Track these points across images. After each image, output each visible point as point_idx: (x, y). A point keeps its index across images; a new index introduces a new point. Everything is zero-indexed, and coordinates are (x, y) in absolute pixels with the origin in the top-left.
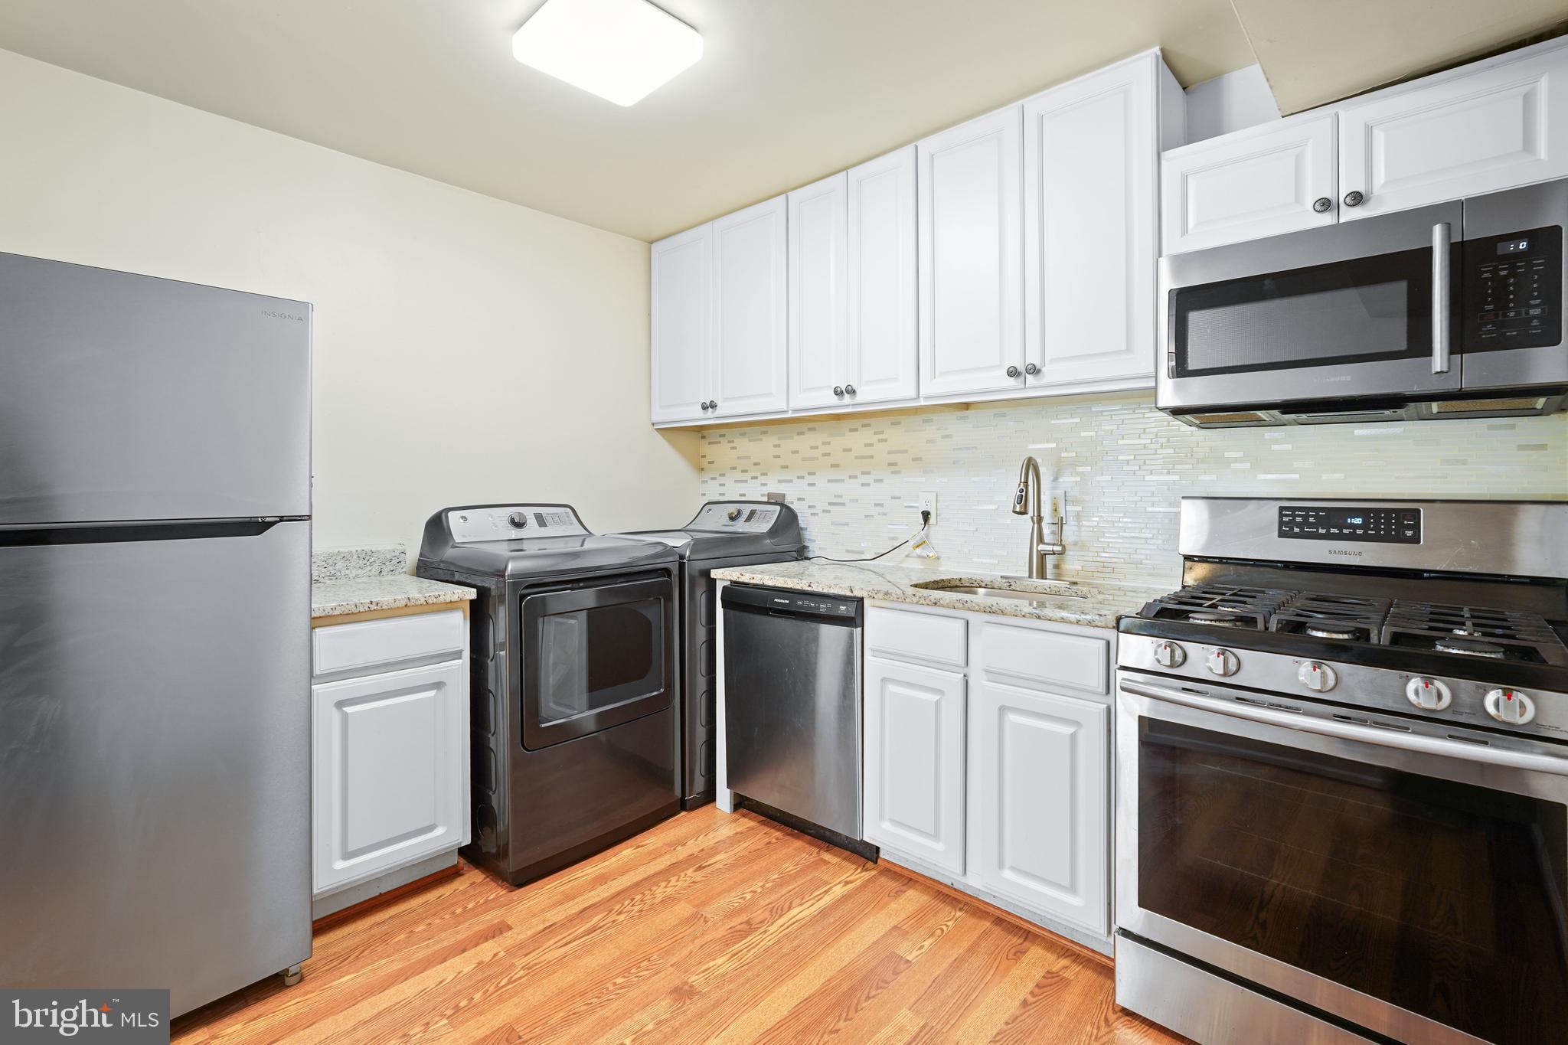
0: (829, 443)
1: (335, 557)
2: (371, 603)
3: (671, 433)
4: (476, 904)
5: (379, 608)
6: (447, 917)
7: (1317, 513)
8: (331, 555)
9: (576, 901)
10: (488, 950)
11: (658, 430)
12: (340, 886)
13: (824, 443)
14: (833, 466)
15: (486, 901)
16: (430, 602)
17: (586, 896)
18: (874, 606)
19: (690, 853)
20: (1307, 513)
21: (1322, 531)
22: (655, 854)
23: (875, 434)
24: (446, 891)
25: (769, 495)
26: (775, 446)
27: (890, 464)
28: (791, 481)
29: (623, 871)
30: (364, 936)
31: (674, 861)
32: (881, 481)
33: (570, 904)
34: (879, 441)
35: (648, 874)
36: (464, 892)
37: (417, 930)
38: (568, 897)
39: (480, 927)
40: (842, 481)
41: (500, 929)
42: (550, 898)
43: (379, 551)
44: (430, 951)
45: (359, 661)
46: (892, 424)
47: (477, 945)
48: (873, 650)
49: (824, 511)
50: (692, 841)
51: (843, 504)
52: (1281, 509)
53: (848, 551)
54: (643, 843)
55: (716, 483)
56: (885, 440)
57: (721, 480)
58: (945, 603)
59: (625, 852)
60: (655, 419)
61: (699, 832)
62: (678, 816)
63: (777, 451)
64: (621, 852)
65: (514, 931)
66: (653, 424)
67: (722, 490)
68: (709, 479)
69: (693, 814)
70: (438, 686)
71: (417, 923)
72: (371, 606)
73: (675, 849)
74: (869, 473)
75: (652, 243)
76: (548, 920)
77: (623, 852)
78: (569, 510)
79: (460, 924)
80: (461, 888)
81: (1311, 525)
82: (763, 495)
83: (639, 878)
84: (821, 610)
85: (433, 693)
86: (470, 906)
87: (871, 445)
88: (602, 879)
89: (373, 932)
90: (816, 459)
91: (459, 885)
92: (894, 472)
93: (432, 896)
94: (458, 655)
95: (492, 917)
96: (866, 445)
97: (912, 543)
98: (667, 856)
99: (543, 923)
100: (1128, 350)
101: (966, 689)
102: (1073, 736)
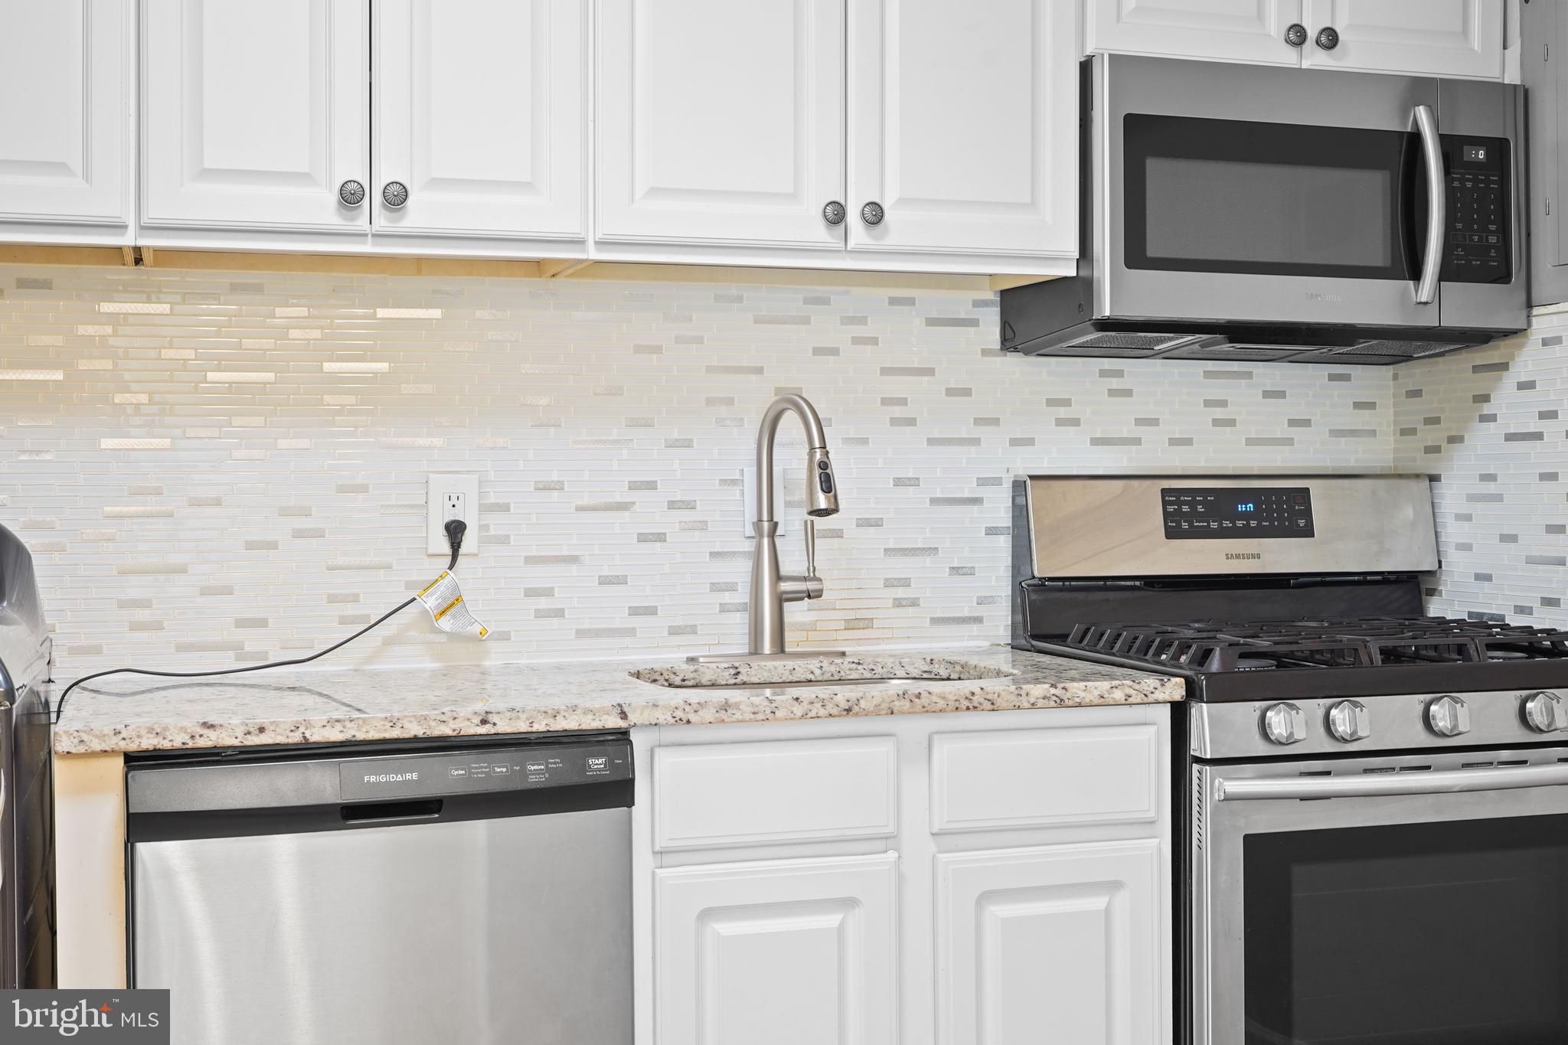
7: (1205, 498)
20: (1194, 498)
21: (1214, 525)
52: (1165, 492)
81: (1201, 517)
84: (532, 779)
97: (427, 604)
100: (1033, 205)
101: (901, 878)
102: (1108, 911)
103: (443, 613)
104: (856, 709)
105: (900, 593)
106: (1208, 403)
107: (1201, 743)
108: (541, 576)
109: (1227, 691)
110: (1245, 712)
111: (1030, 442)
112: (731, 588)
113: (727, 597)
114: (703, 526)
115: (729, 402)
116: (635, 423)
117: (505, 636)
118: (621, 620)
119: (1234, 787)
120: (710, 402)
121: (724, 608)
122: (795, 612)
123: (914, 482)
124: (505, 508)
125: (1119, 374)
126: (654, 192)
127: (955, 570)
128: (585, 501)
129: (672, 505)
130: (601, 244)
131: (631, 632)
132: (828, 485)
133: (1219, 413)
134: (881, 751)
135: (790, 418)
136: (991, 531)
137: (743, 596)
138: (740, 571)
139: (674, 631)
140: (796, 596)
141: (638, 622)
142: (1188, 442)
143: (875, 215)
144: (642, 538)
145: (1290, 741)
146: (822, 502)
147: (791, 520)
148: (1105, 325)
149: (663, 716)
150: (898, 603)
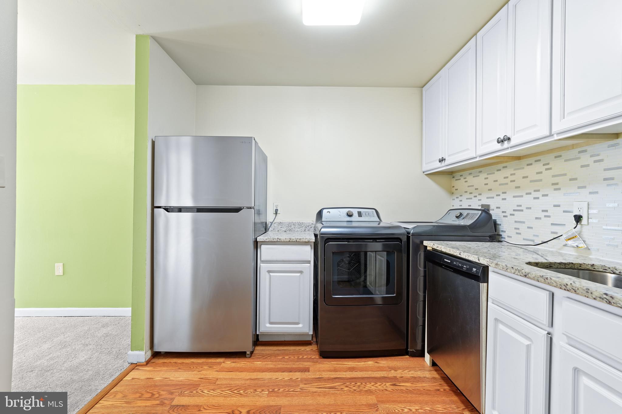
0: (514, 174)
1: (291, 224)
2: (278, 239)
3: (433, 175)
4: (307, 357)
5: (280, 241)
6: (296, 357)
8: (290, 223)
9: (337, 373)
10: (298, 375)
11: (426, 175)
12: (269, 332)
13: (511, 175)
14: (517, 187)
15: (311, 358)
16: (298, 241)
17: (341, 373)
18: (494, 272)
19: (395, 376)
22: (381, 369)
23: (544, 165)
24: (302, 348)
25: (482, 206)
26: (486, 178)
27: (553, 184)
28: (493, 198)
29: (362, 370)
30: (272, 352)
31: (386, 376)
32: (547, 195)
33: (333, 373)
34: (547, 169)
35: (371, 376)
36: (307, 351)
37: (286, 357)
38: (335, 370)
39: (301, 366)
40: (522, 196)
41: (307, 370)
42: (330, 367)
43: (305, 223)
44: (283, 366)
45: (274, 258)
46: (556, 157)
47: (295, 372)
48: (493, 300)
49: (511, 215)
50: (401, 371)
51: (522, 211)
53: (524, 239)
54: (379, 362)
55: (458, 200)
56: (550, 169)
57: (460, 198)
58: (532, 276)
59: (370, 363)
60: (424, 170)
61: (407, 368)
62: (404, 357)
63: (486, 181)
64: (368, 361)
65: (309, 373)
66: (424, 172)
67: (461, 203)
68: (455, 198)
69: (412, 359)
70: (301, 272)
71: (287, 355)
72: (278, 240)
73: (390, 371)
74: (538, 191)
75: (423, 87)
76: (322, 375)
77: (369, 362)
78: (374, 211)
79: (297, 362)
80: (307, 350)
82: (479, 206)
83: (365, 376)
84: (464, 269)
85: (299, 274)
86: (305, 357)
87: (541, 173)
88: (352, 369)
89: (276, 352)
90: (507, 184)
91: (308, 348)
92: (555, 189)
93: (298, 348)
94: (309, 262)
95: (307, 364)
96: (538, 173)
97: (564, 236)
98: (384, 372)
99: (320, 375)
103: (569, 239)
104: (527, 276)
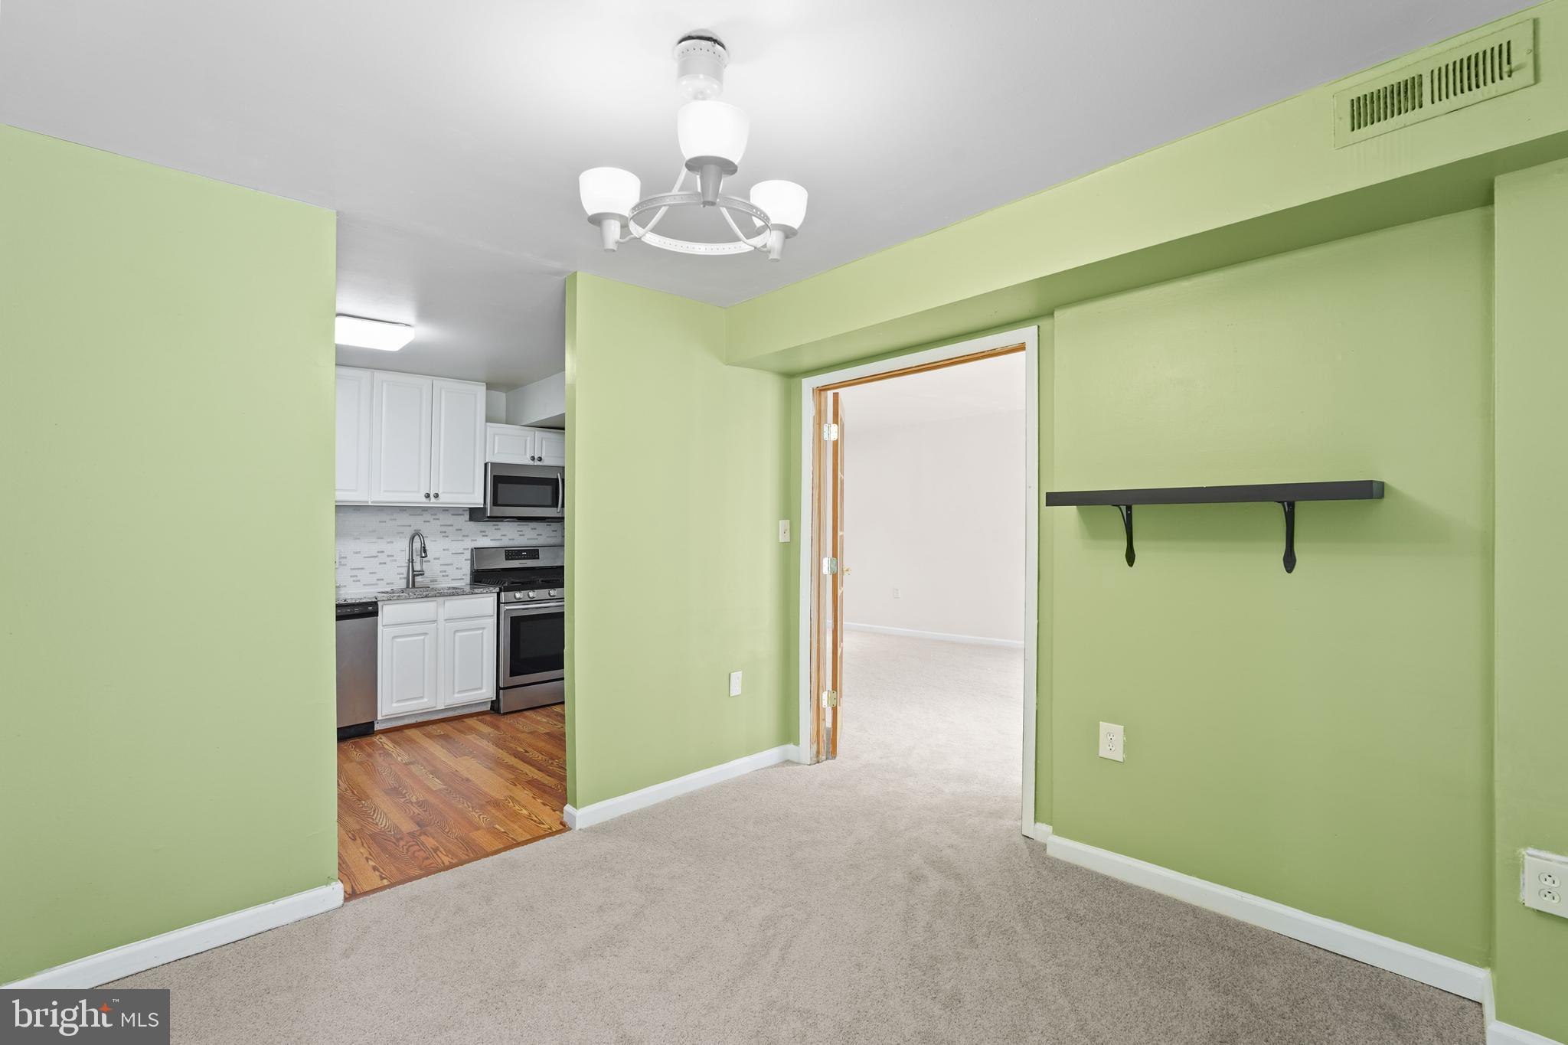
7: (515, 551)
20: (513, 551)
21: (517, 557)
52: (506, 550)
81: (514, 555)
100: (473, 492)
101: (437, 629)
102: (482, 633)
104: (431, 596)
105: (444, 574)
106: (518, 531)
107: (503, 600)
108: (355, 573)
109: (507, 590)
110: (511, 594)
111: (476, 540)
112: (402, 574)
113: (401, 576)
114: (395, 560)
115: (402, 533)
116: (378, 538)
117: (345, 586)
118: (375, 582)
119: (507, 608)
120: (398, 533)
121: (400, 578)
122: (418, 579)
123: (448, 550)
124: (346, 558)
125: (497, 525)
126: (385, 491)
127: (457, 568)
128: (366, 556)
129: (388, 556)
130: (372, 502)
131: (377, 584)
132: (425, 551)
133: (521, 533)
134: (434, 604)
135: (417, 537)
136: (466, 560)
137: (405, 576)
138: (404, 571)
139: (388, 584)
140: (418, 575)
141: (379, 582)
142: (513, 539)
143: (436, 496)
144: (380, 564)
145: (520, 599)
146: (423, 555)
147: (417, 559)
148: (488, 517)
149: (384, 599)
150: (443, 576)
